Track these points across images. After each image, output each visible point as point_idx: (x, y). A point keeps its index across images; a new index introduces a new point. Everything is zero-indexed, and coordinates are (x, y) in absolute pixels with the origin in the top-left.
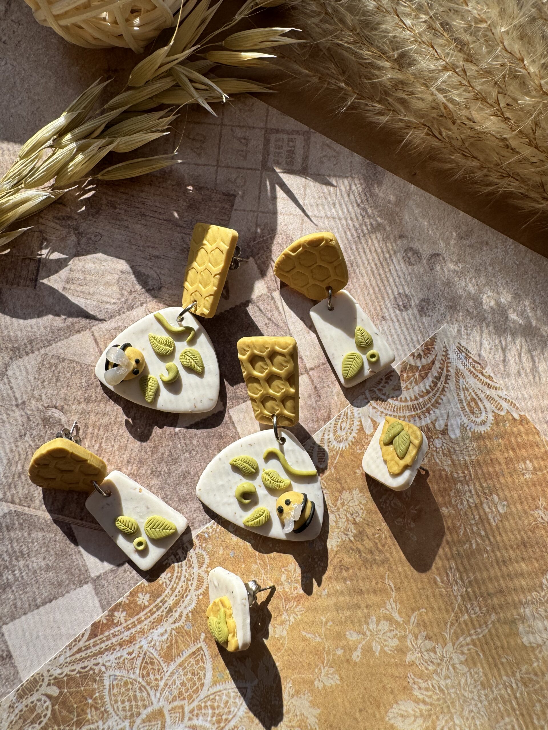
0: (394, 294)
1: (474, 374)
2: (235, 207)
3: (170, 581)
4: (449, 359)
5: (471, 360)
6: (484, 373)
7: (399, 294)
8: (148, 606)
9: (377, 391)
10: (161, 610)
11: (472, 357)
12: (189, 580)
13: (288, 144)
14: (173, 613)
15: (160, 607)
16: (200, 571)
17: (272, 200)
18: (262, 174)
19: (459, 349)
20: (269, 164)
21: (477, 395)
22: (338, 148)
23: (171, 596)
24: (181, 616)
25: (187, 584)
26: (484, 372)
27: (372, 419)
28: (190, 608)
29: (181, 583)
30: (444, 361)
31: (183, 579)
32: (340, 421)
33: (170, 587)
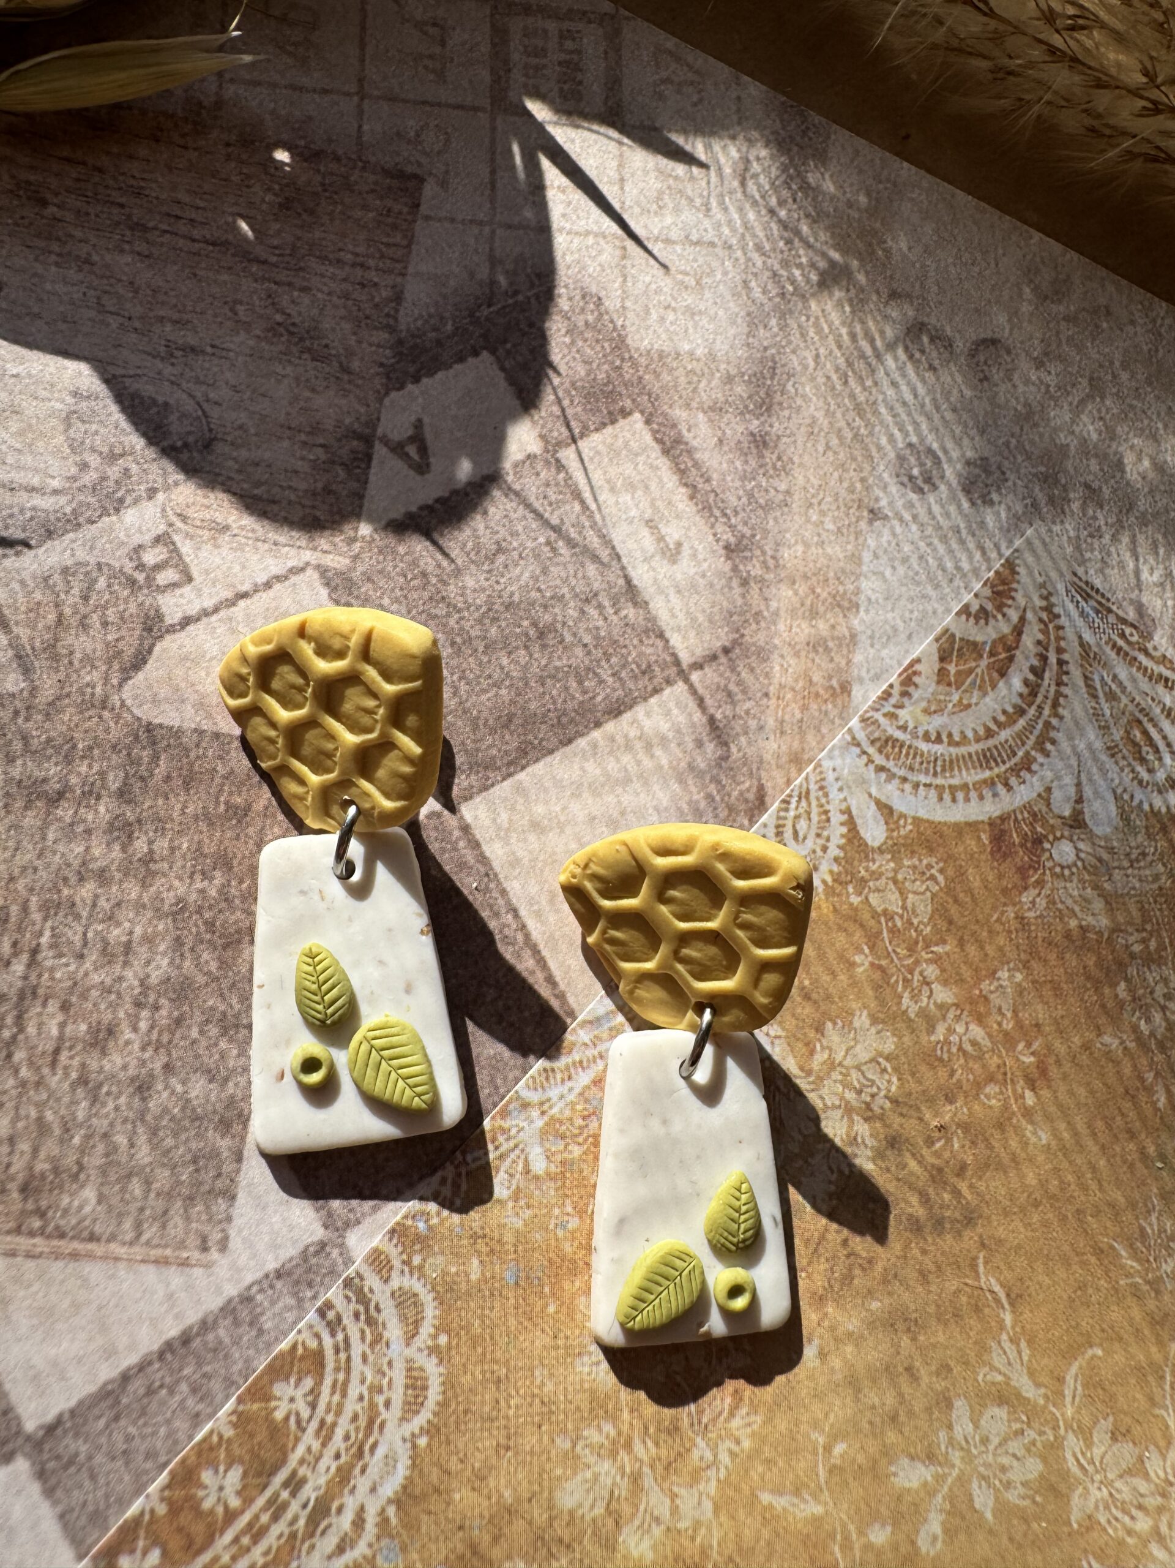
0: (894, 447)
1: (1127, 654)
2: (424, 209)
3: (313, 1406)
4: (1058, 616)
5: (1112, 619)
6: (1151, 651)
7: (910, 445)
8: (242, 1512)
9: (883, 721)
10: (289, 1515)
11: (1114, 608)
12: (377, 1389)
13: (561, 44)
14: (333, 1519)
15: (284, 1506)
16: (411, 1352)
17: (533, 193)
18: (493, 119)
19: (1080, 590)
20: (512, 95)
21: (1142, 710)
22: (700, 62)
23: (318, 1460)
24: (359, 1522)
25: (372, 1406)
26: (1149, 646)
27: (878, 803)
28: (390, 1488)
29: (351, 1406)
30: (1046, 625)
31: (354, 1390)
32: (792, 813)
33: (314, 1425)
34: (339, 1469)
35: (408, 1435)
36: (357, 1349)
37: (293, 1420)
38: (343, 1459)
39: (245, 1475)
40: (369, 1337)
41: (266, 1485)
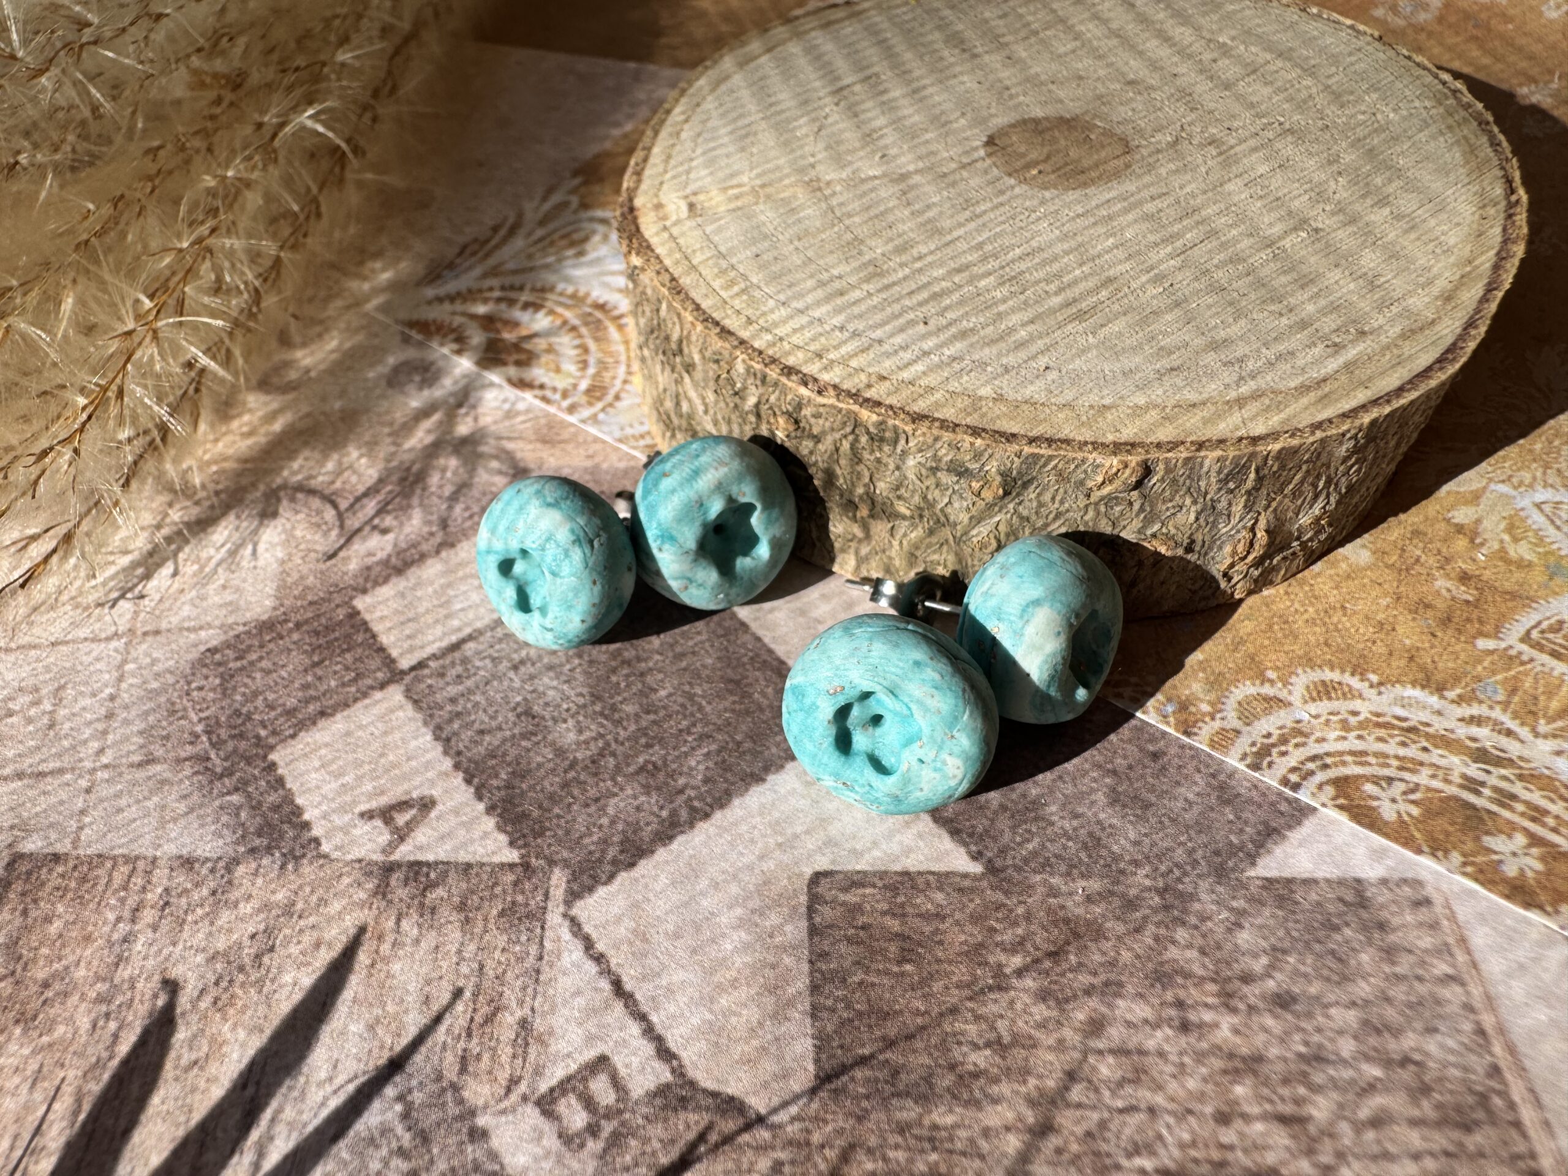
8: (1524, 829)
12: (1346, 726)
14: (1486, 744)
15: (1498, 791)
16: (1296, 700)
23: (1438, 767)
24: (1475, 721)
29: (1372, 745)
31: (1356, 745)
34: (1436, 746)
35: (1374, 691)
36: (1315, 748)
37: (1412, 797)
38: (1425, 744)
39: (1488, 833)
40: (1298, 740)
41: (1489, 812)
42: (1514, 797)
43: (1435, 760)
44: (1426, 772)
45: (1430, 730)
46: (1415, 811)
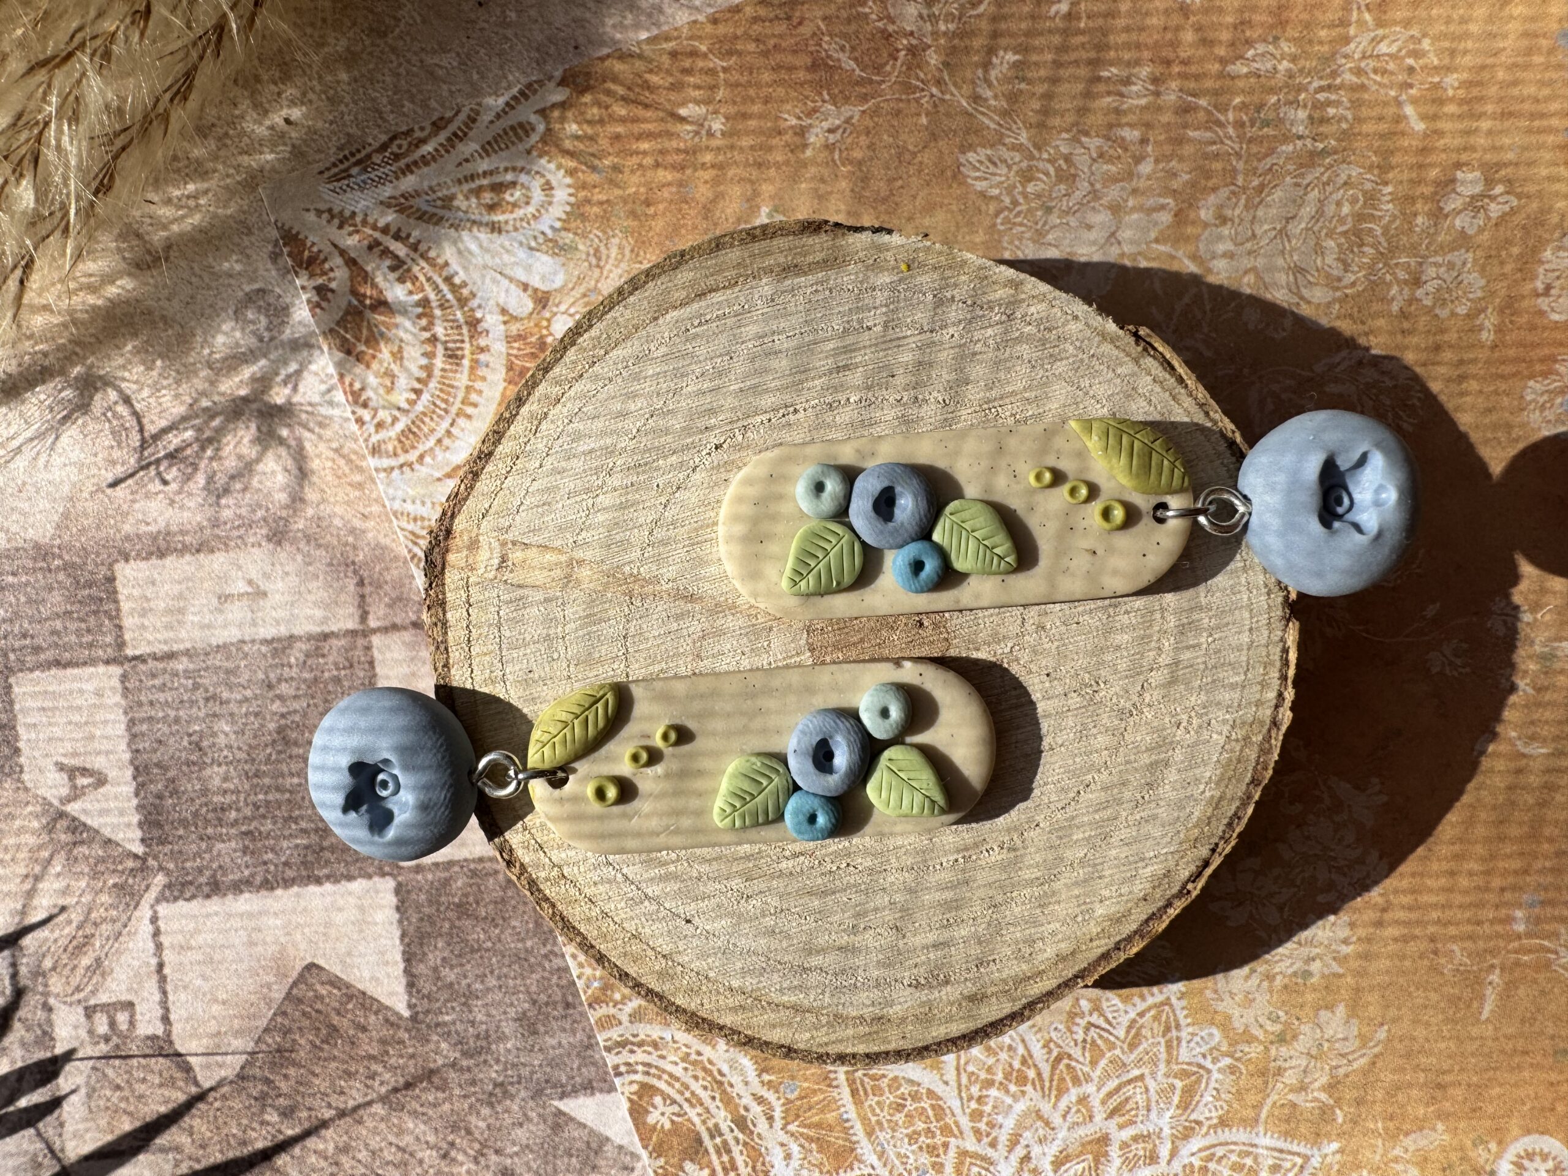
3: (674, 1102)
4: (354, 214)
5: (377, 159)
6: (422, 135)
9: (381, 436)
10: (732, 1142)
12: (686, 1057)
14: (750, 1116)
15: (725, 1143)
19: (338, 177)
23: (708, 1112)
24: (760, 1100)
25: (695, 1063)
26: (418, 134)
28: (751, 1072)
29: (687, 1077)
30: (357, 232)
31: (678, 1071)
33: (686, 1106)
34: (721, 1100)
35: (725, 1048)
36: (653, 1059)
37: (675, 1118)
38: (718, 1096)
39: (692, 1160)
40: (650, 1049)
41: (706, 1151)
42: (729, 1151)
43: (712, 1106)
44: (699, 1110)
45: (729, 1089)
46: (668, 1126)
